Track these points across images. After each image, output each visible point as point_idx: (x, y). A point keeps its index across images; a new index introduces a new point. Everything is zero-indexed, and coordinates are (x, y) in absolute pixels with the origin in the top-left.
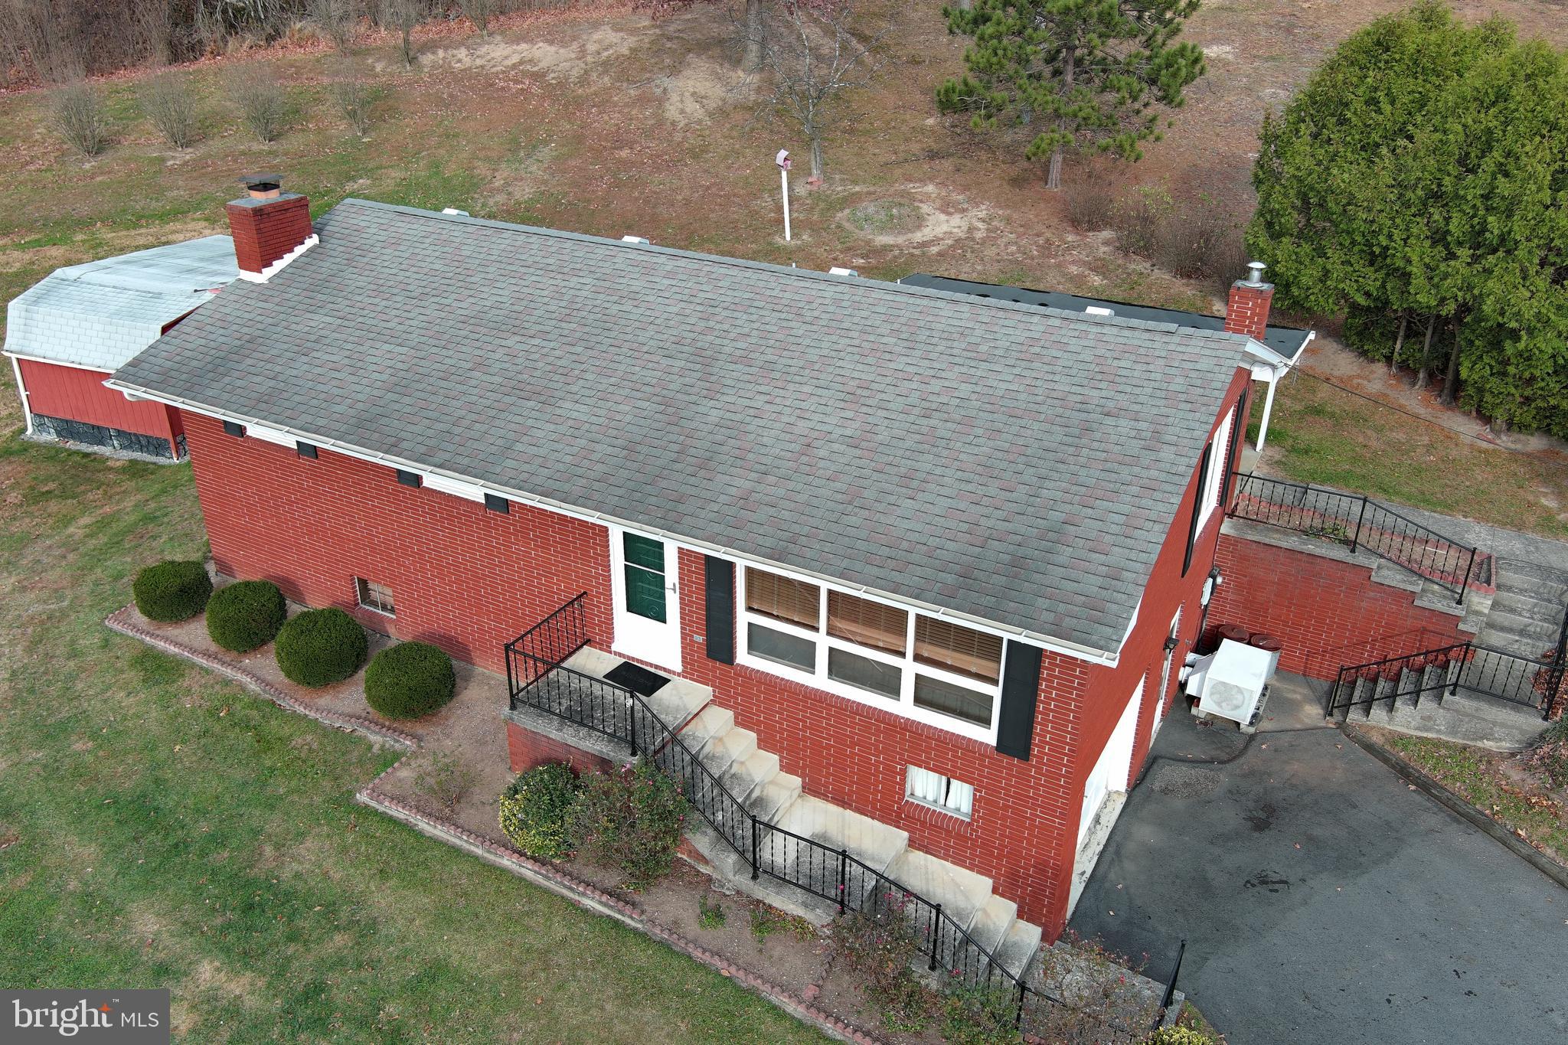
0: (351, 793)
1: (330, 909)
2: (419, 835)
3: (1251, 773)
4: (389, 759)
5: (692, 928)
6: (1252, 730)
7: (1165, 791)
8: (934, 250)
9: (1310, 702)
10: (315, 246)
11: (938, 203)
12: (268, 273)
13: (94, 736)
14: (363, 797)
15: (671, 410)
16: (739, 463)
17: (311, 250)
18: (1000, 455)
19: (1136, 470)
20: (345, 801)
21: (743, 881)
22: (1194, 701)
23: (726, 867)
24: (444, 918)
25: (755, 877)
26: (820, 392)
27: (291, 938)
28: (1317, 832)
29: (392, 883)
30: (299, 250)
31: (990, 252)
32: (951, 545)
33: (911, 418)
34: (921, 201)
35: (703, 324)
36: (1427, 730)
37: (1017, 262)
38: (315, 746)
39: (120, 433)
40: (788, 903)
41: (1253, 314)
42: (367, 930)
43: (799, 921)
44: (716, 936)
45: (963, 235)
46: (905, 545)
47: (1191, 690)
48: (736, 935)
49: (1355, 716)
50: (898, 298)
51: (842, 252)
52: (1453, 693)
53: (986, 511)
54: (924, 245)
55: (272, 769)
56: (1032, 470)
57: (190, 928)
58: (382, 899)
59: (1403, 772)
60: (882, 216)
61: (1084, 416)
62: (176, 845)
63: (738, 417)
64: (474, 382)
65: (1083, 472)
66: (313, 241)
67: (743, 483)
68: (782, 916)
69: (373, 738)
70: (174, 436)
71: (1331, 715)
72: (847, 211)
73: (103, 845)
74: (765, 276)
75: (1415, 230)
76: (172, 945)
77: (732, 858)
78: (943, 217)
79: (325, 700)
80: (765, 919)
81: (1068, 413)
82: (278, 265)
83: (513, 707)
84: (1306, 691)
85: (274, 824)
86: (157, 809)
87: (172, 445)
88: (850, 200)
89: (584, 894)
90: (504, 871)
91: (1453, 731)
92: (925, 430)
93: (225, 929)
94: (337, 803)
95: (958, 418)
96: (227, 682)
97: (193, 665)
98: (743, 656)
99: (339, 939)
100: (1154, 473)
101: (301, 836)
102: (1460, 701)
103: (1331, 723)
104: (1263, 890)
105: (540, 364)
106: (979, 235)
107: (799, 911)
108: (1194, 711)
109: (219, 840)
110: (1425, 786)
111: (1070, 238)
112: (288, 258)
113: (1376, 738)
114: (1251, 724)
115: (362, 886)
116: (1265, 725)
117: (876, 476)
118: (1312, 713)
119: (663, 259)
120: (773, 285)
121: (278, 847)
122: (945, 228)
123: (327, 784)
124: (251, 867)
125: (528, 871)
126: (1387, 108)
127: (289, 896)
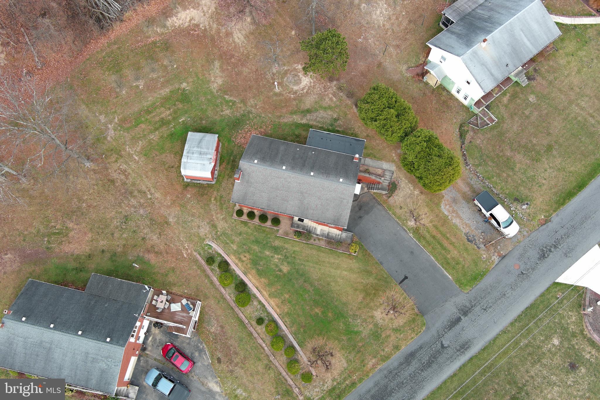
1: (282, 248)
2: (286, 238)
3: (359, 201)
4: (278, 231)
5: (313, 242)
6: (360, 194)
8: (305, 91)
11: (302, 73)
13: (245, 234)
14: (278, 235)
15: (301, 201)
17: (242, 174)
18: (335, 205)
19: (346, 206)
20: (276, 236)
23: (315, 236)
24: (293, 246)
25: (317, 236)
26: (316, 197)
27: (281, 251)
28: (365, 209)
29: (286, 243)
31: (315, 90)
34: (299, 72)
37: (321, 94)
38: (269, 230)
39: (203, 180)
40: (321, 237)
42: (287, 249)
43: (322, 239)
45: (309, 85)
48: (317, 241)
49: (370, 190)
51: (289, 93)
52: (379, 190)
54: (303, 90)
55: (267, 234)
57: (271, 253)
58: (286, 246)
60: (293, 80)
62: (264, 244)
63: (309, 202)
65: (342, 207)
69: (274, 228)
71: (368, 189)
72: (286, 78)
73: (257, 246)
79: (266, 224)
80: (319, 239)
82: (240, 178)
83: (292, 227)
84: (364, 186)
85: (271, 240)
86: (259, 241)
87: (213, 181)
88: (286, 73)
89: (304, 241)
92: (327, 202)
93: (274, 252)
95: (330, 200)
96: (254, 224)
97: (248, 222)
99: (285, 250)
101: (275, 241)
103: (368, 191)
104: (360, 218)
105: (284, 195)
106: (312, 84)
109: (267, 243)
110: (376, 200)
111: (328, 84)
115: (283, 245)
118: (366, 189)
121: (273, 242)
123: (273, 234)
124: (272, 245)
125: (297, 240)
127: (278, 247)
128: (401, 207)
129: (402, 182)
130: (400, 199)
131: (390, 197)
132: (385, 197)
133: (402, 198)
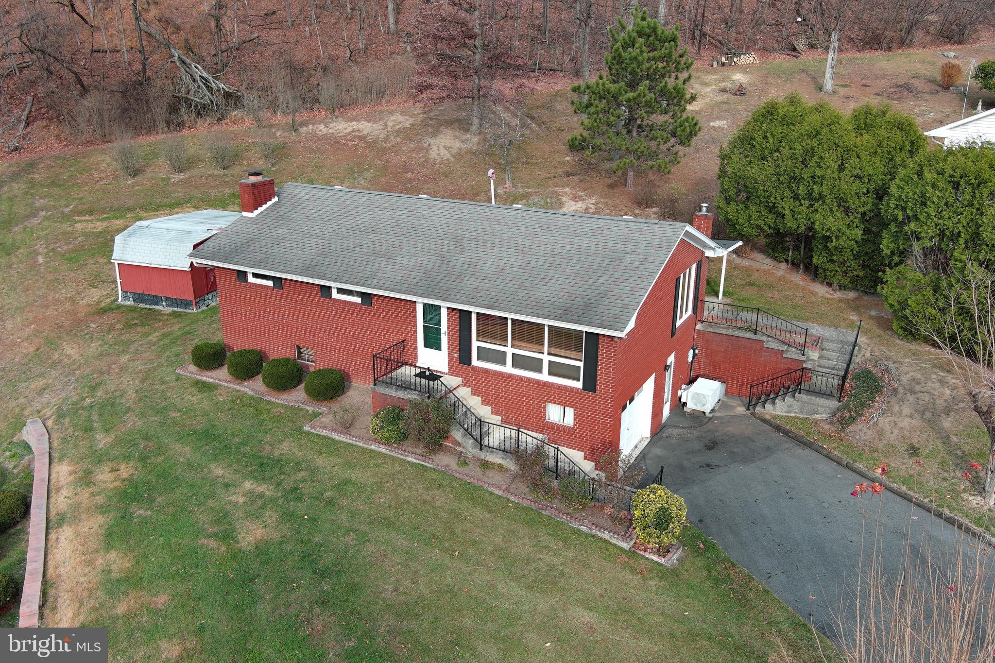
0: (301, 427)
1: (297, 466)
2: (333, 440)
3: (708, 431)
4: (316, 415)
5: (454, 467)
6: (711, 415)
7: (668, 437)
9: (740, 406)
10: (276, 202)
11: (571, 196)
12: (256, 212)
13: (180, 411)
14: (307, 428)
15: (443, 259)
16: (473, 276)
17: (275, 204)
18: (582, 269)
19: (637, 272)
20: (299, 430)
21: (476, 451)
22: (685, 404)
23: (469, 446)
24: (347, 466)
25: (481, 449)
26: (508, 250)
27: (282, 473)
28: (735, 450)
29: (324, 455)
30: (269, 203)
32: (561, 301)
33: (546, 258)
34: (562, 196)
35: (457, 227)
36: (790, 412)
38: (282, 411)
39: (167, 299)
40: (495, 459)
41: (704, 227)
42: (314, 470)
43: (500, 466)
44: (465, 470)
46: (542, 301)
47: (683, 400)
48: (474, 470)
49: (759, 409)
50: (542, 214)
52: (800, 393)
53: (575, 289)
55: (264, 420)
56: (595, 274)
57: (237, 473)
58: (320, 461)
59: (778, 428)
60: (542, 202)
61: (618, 254)
62: (226, 446)
63: (473, 260)
64: (356, 252)
65: (616, 273)
66: (275, 199)
67: (475, 283)
68: (492, 464)
69: (308, 408)
70: (195, 299)
71: (749, 410)
72: (525, 200)
73: (193, 447)
74: (483, 208)
75: (785, 194)
76: (230, 476)
77: (471, 441)
78: (573, 203)
79: (284, 396)
80: (485, 465)
81: (611, 254)
82: (260, 210)
83: (375, 385)
84: (740, 402)
85: (268, 438)
86: (214, 435)
87: (194, 303)
88: (528, 195)
89: (407, 456)
90: (372, 451)
91: (801, 412)
92: (551, 262)
93: (252, 472)
94: (297, 430)
95: (566, 257)
96: (238, 391)
97: (221, 385)
98: (475, 362)
99: (303, 473)
100: (644, 273)
101: (281, 442)
102: (804, 397)
103: (748, 413)
104: (708, 468)
105: (385, 245)
107: (500, 461)
108: (685, 409)
109: (243, 444)
110: (787, 433)
111: (637, 211)
112: (265, 207)
113: (768, 417)
114: (710, 412)
115: (311, 457)
116: (718, 414)
117: (531, 279)
118: (741, 410)
119: (438, 203)
120: (487, 211)
121: (271, 445)
122: (574, 208)
123: (290, 424)
124: (260, 452)
125: (383, 449)
126: (771, 140)
127: (279, 461)
128: (914, 451)
129: (904, 368)
130: (905, 423)
131: (853, 419)
132: (827, 427)
133: (911, 416)
